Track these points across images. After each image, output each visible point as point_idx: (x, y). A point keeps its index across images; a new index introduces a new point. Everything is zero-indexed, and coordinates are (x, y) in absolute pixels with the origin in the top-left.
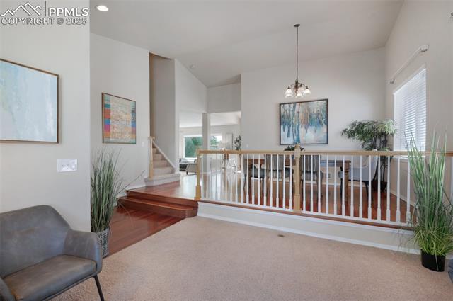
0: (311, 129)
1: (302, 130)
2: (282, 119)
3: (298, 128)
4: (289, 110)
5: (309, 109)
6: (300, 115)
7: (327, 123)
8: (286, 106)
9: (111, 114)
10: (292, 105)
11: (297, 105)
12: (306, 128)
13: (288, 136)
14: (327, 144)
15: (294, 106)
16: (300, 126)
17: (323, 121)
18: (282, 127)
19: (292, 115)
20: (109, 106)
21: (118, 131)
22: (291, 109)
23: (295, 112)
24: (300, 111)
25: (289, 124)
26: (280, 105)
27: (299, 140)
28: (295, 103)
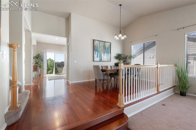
0: (106, 54)
2: (95, 48)
3: (101, 53)
5: (105, 45)
6: (102, 47)
12: (104, 54)
13: (97, 57)
14: (111, 61)
17: (109, 52)
18: (95, 52)
22: (99, 44)
23: (100, 46)
24: (102, 45)
25: (98, 51)
26: (94, 40)
27: (101, 59)
28: (100, 41)
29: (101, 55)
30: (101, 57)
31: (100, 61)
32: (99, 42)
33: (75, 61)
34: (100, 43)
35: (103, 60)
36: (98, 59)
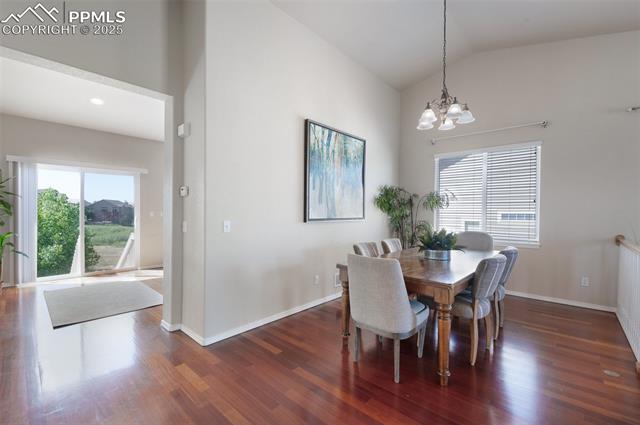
1: (338, 191)
4: (322, 141)
8: (319, 131)
19: (325, 155)
22: (325, 142)
24: (336, 149)
25: (321, 174)
26: (307, 123)
27: (334, 211)
28: (331, 130)
29: (333, 189)
30: (333, 200)
31: (328, 219)
32: (327, 132)
33: (227, 223)
34: (330, 136)
35: (341, 212)
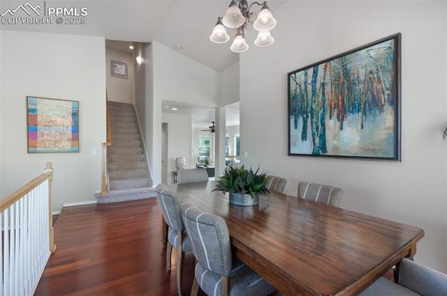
0: (353, 119)
1: (331, 123)
2: (293, 104)
3: (323, 119)
4: (306, 83)
5: (347, 73)
6: (328, 88)
7: (395, 101)
8: (301, 75)
9: (39, 119)
10: (310, 71)
11: (321, 67)
12: (341, 119)
13: (304, 137)
14: (396, 157)
15: (315, 73)
16: (327, 116)
17: (384, 98)
18: (292, 120)
19: (310, 94)
20: (35, 110)
21: (49, 138)
22: (310, 80)
23: (318, 85)
24: (328, 80)
25: (304, 112)
27: (323, 146)
28: (317, 65)
29: (323, 125)
30: (323, 137)
31: (315, 155)
35: (337, 148)
36: (306, 147)
